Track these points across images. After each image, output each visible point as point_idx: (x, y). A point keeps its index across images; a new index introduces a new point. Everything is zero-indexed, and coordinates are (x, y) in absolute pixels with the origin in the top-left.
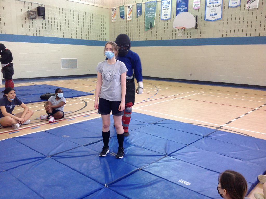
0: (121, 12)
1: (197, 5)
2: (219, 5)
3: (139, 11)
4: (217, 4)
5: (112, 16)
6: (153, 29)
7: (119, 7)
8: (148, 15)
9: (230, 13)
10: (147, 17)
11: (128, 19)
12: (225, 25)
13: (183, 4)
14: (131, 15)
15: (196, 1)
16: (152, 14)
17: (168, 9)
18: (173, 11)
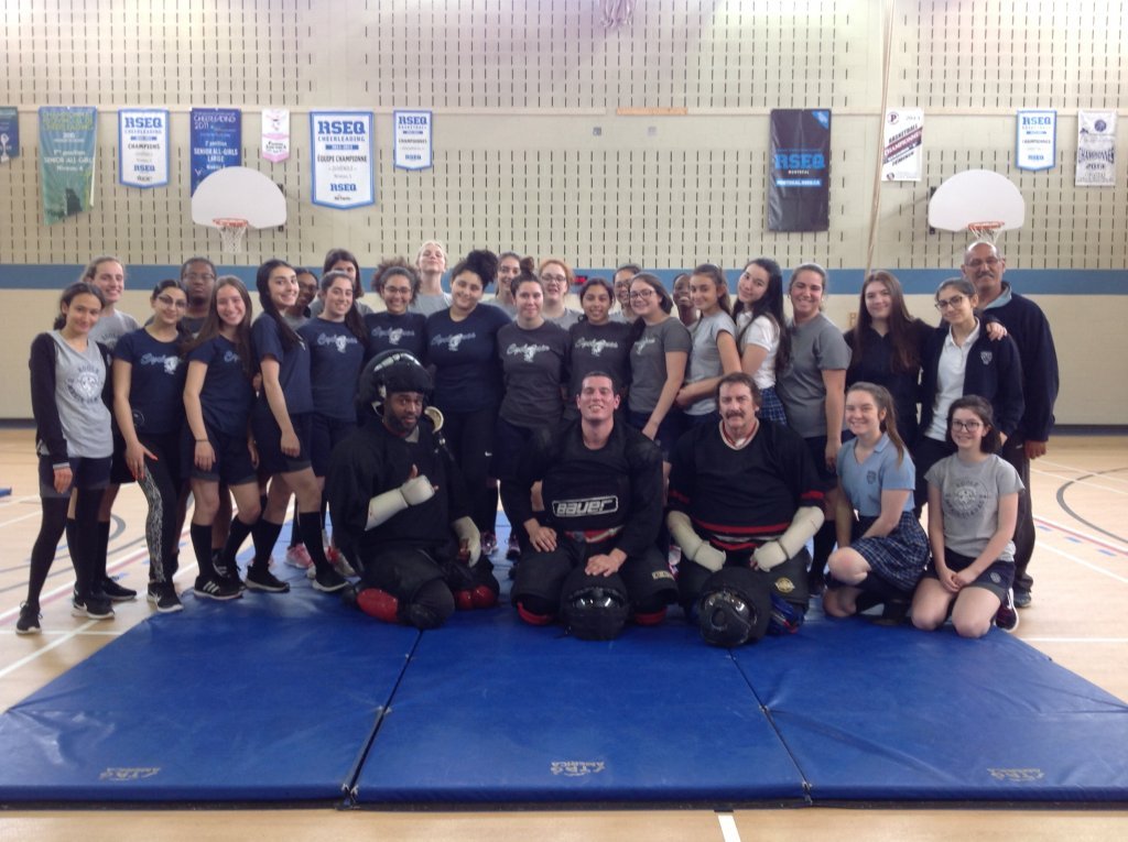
1: (280, 146)
2: (363, 159)
3: (5, 139)
4: (355, 153)
6: (83, 220)
8: (54, 160)
10: (50, 169)
12: (388, 227)
13: (221, 135)
15: (272, 131)
16: (77, 157)
17: (154, 146)
18: (175, 157)
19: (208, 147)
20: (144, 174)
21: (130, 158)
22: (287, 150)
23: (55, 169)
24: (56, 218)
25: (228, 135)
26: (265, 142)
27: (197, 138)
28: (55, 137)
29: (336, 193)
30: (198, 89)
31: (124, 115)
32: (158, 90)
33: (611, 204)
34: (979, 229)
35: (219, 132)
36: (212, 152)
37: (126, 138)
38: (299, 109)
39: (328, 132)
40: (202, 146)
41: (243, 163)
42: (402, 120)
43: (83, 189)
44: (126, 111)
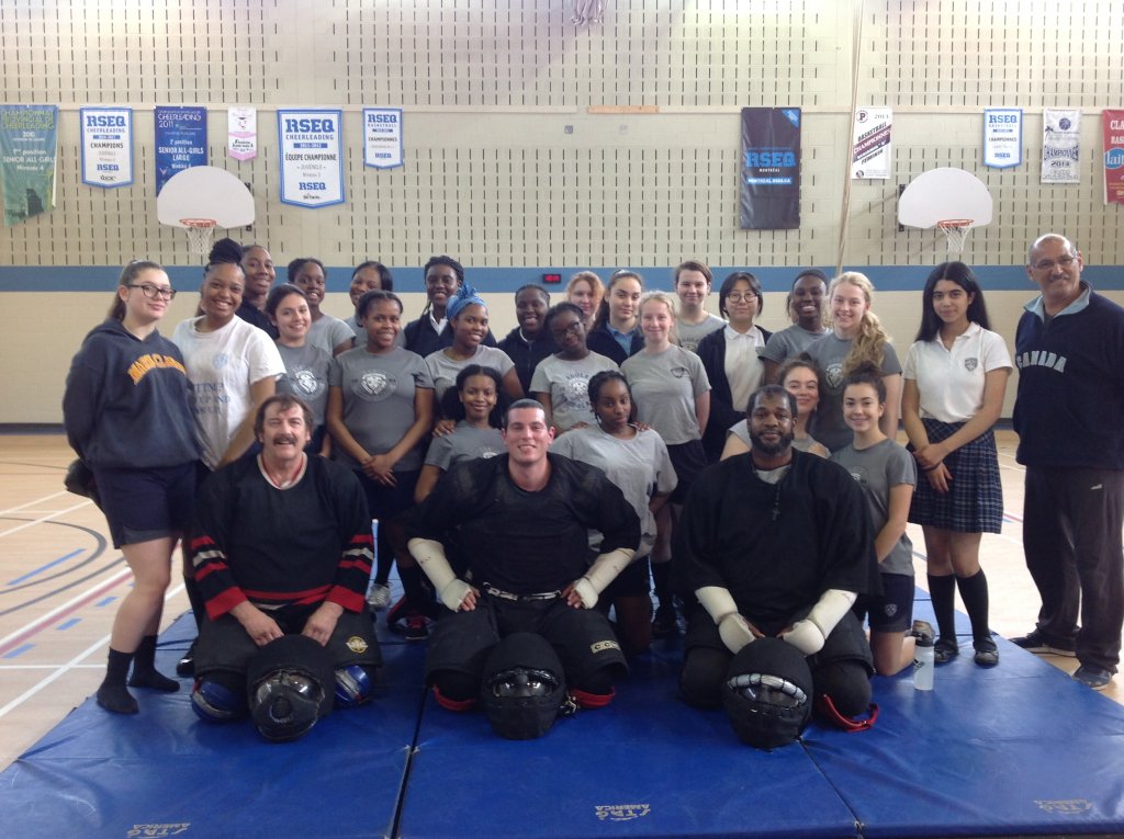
1: (247, 144)
2: (332, 157)
4: (324, 151)
6: (45, 222)
10: (9, 168)
12: (359, 227)
13: (186, 133)
15: (239, 129)
16: (38, 156)
17: (118, 145)
18: (139, 158)
19: (173, 146)
20: (107, 174)
21: (93, 157)
22: (255, 148)
23: (15, 169)
24: (18, 218)
25: (193, 134)
26: (232, 140)
27: (162, 137)
28: (14, 136)
29: (305, 192)
30: (162, 88)
31: (86, 114)
32: (121, 88)
33: (584, 202)
34: (948, 226)
35: (184, 131)
36: (178, 151)
37: (88, 137)
38: (265, 107)
39: (296, 130)
40: (167, 144)
41: (209, 162)
42: (372, 118)
43: (44, 189)
44: (88, 109)
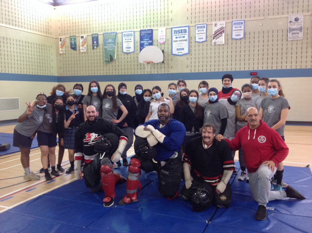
0: (72, 43)
1: (163, 39)
2: (186, 40)
3: (95, 42)
4: (184, 39)
5: (60, 46)
6: (114, 63)
7: (69, 37)
8: (107, 47)
9: (197, 48)
10: (106, 49)
11: (81, 51)
12: (193, 60)
13: (148, 37)
14: (85, 46)
15: (161, 34)
16: (112, 46)
17: (131, 42)
18: (136, 45)
19: (144, 41)
20: (128, 49)
21: (125, 45)
22: (165, 40)
24: (107, 62)
25: (150, 37)
26: (159, 38)
27: (142, 38)
28: (107, 41)
29: (178, 51)
30: (142, 25)
31: (123, 33)
32: (132, 26)
33: (266, 48)
35: (147, 36)
37: (124, 40)
38: (168, 27)
39: (176, 33)
40: (143, 40)
41: (153, 45)
42: (198, 27)
43: (113, 54)
